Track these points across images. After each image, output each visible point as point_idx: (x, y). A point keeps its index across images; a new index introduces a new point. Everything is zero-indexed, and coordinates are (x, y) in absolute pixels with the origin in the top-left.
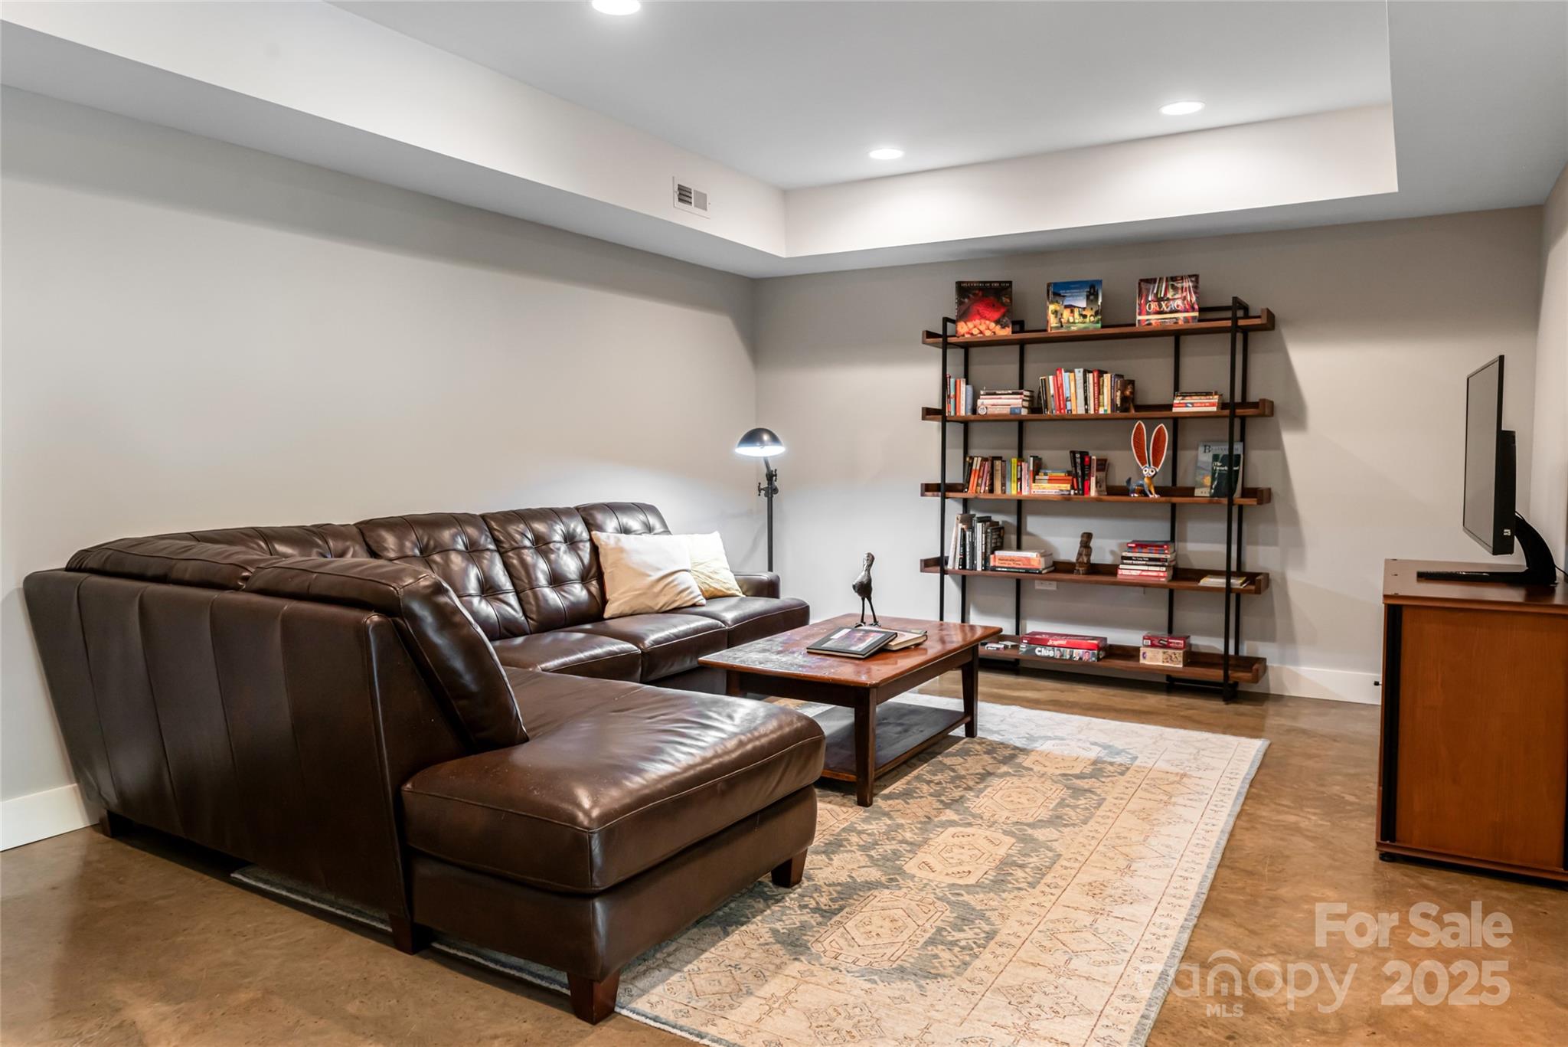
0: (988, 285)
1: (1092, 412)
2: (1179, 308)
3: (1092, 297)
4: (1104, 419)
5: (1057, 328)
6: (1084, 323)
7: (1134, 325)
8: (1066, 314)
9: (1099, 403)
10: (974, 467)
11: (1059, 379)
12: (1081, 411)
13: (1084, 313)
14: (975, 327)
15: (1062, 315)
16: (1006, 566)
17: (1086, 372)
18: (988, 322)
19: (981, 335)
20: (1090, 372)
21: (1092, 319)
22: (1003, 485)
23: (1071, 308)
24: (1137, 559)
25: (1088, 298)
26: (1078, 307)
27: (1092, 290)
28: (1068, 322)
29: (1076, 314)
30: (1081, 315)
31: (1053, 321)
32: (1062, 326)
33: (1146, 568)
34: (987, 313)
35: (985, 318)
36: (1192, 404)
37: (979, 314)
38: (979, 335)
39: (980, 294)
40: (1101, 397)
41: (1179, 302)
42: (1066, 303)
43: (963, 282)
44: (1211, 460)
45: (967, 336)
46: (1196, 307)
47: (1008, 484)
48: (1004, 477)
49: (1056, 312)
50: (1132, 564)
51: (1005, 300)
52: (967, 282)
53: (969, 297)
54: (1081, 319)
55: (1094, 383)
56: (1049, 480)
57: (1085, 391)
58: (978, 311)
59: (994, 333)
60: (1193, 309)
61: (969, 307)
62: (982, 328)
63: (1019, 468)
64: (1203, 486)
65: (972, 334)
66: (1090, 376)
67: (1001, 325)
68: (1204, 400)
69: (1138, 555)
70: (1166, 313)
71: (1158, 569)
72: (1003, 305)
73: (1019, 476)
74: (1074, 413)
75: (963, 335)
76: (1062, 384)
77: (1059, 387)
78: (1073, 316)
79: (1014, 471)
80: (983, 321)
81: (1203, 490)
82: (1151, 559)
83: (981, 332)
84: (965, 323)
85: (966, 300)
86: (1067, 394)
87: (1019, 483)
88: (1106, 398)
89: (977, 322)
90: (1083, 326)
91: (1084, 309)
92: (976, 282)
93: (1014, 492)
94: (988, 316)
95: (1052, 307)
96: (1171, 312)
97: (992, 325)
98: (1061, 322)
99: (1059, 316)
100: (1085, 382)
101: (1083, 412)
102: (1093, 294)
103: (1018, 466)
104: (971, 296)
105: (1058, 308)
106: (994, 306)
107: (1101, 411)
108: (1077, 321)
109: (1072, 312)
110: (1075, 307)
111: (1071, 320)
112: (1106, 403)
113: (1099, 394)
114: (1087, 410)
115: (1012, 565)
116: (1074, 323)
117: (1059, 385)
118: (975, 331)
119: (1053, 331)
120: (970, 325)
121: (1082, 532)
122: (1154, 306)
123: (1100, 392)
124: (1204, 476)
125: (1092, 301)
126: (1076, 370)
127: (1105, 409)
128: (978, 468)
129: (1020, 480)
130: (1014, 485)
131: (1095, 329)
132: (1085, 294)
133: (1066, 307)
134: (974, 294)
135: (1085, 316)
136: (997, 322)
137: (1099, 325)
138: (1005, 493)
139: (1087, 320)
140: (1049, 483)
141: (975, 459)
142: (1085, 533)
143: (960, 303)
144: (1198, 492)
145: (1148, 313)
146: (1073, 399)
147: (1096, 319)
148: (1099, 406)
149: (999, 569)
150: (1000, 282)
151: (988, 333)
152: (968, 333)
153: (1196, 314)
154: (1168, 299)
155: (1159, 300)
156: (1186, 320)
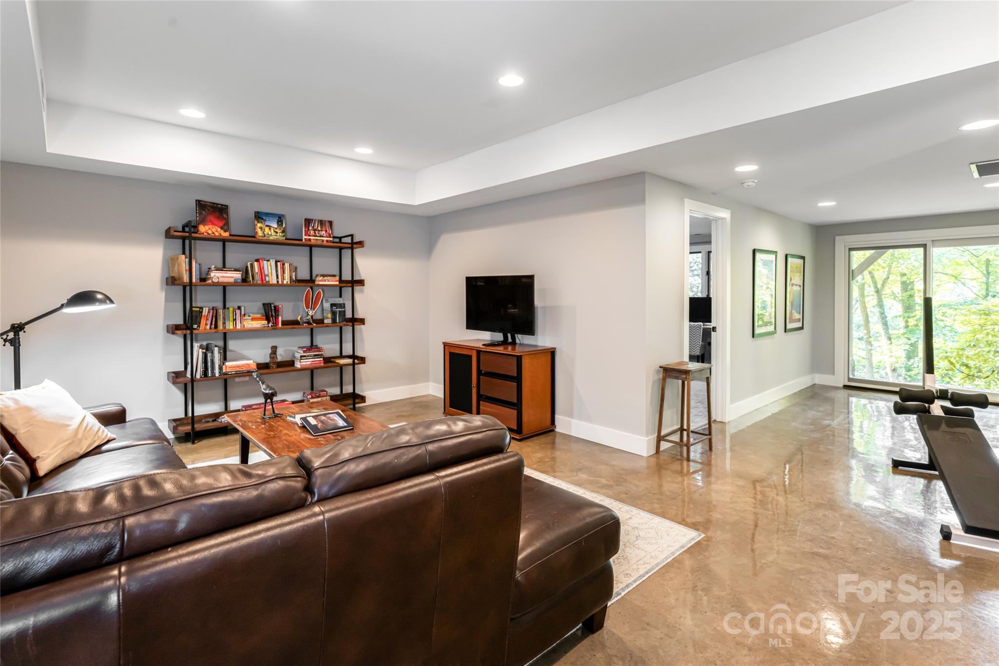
0: (216, 205)
1: (280, 283)
2: (324, 235)
3: (280, 223)
4: (286, 285)
5: (262, 237)
6: (277, 236)
7: (302, 240)
8: (267, 229)
9: (283, 278)
10: (203, 314)
11: (261, 264)
12: (275, 282)
13: (276, 231)
14: (209, 229)
15: (264, 230)
16: (235, 370)
17: (276, 262)
18: (216, 227)
19: (213, 235)
20: (279, 261)
21: (281, 234)
22: (224, 323)
23: (270, 227)
24: (308, 356)
25: (278, 223)
26: (274, 227)
27: (280, 219)
28: (268, 234)
29: (272, 231)
30: (275, 231)
31: (260, 233)
32: (265, 236)
33: (313, 360)
34: (216, 223)
35: (215, 225)
36: (328, 280)
37: (211, 221)
38: (212, 234)
39: (212, 210)
40: (284, 275)
41: (324, 232)
42: (267, 224)
43: (202, 201)
44: (330, 306)
45: (205, 234)
46: (332, 236)
47: (227, 323)
48: (224, 319)
49: (261, 228)
50: (306, 359)
51: (225, 216)
52: (204, 201)
53: (205, 211)
54: (275, 234)
55: (281, 268)
56: (252, 319)
57: (277, 271)
58: (211, 220)
59: (220, 234)
60: (330, 237)
61: (205, 217)
62: (214, 230)
63: (234, 313)
64: (327, 318)
65: (208, 233)
66: (279, 263)
67: (224, 230)
68: (332, 278)
69: (308, 354)
70: (318, 237)
71: (319, 359)
72: (224, 219)
73: (234, 318)
74: (271, 283)
75: (203, 234)
76: (263, 267)
77: (261, 269)
78: (271, 232)
79: (231, 315)
80: (214, 226)
81: (328, 320)
82: (315, 355)
83: (213, 233)
84: (204, 226)
85: (204, 212)
86: (266, 273)
87: (234, 322)
88: (287, 276)
89: (210, 226)
90: (276, 237)
91: (276, 228)
92: (209, 202)
93: (231, 327)
94: (216, 224)
95: (259, 225)
96: (321, 236)
97: (219, 229)
98: (264, 234)
99: (263, 230)
100: (276, 266)
101: (276, 282)
102: (280, 221)
103: (233, 312)
104: (206, 210)
105: (262, 226)
106: (219, 218)
107: (285, 282)
108: (273, 234)
109: (270, 229)
110: (271, 227)
111: (270, 233)
112: (287, 278)
113: (283, 273)
114: (278, 282)
115: (238, 369)
116: (271, 235)
117: (262, 267)
118: (210, 232)
119: (260, 238)
120: (207, 227)
121: (271, 346)
122: (312, 232)
123: (284, 272)
124: (328, 314)
125: (280, 225)
126: (271, 260)
127: (287, 281)
128: (206, 314)
129: (235, 320)
130: (231, 323)
131: (283, 240)
132: (276, 221)
133: (267, 226)
134: (208, 209)
135: (277, 233)
136: (222, 228)
137: (284, 238)
138: (225, 328)
139: (278, 234)
140: (252, 321)
141: (204, 309)
142: (273, 346)
143: (200, 214)
144: (326, 321)
145: (310, 236)
146: (270, 275)
147: (283, 234)
148: (284, 280)
149: (230, 373)
150: (222, 205)
151: (217, 234)
152: (205, 232)
153: (331, 239)
154: (319, 230)
155: (315, 230)
156: (327, 241)
